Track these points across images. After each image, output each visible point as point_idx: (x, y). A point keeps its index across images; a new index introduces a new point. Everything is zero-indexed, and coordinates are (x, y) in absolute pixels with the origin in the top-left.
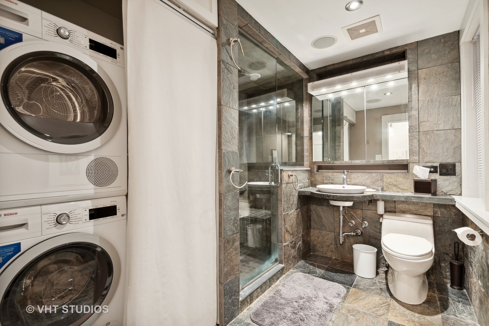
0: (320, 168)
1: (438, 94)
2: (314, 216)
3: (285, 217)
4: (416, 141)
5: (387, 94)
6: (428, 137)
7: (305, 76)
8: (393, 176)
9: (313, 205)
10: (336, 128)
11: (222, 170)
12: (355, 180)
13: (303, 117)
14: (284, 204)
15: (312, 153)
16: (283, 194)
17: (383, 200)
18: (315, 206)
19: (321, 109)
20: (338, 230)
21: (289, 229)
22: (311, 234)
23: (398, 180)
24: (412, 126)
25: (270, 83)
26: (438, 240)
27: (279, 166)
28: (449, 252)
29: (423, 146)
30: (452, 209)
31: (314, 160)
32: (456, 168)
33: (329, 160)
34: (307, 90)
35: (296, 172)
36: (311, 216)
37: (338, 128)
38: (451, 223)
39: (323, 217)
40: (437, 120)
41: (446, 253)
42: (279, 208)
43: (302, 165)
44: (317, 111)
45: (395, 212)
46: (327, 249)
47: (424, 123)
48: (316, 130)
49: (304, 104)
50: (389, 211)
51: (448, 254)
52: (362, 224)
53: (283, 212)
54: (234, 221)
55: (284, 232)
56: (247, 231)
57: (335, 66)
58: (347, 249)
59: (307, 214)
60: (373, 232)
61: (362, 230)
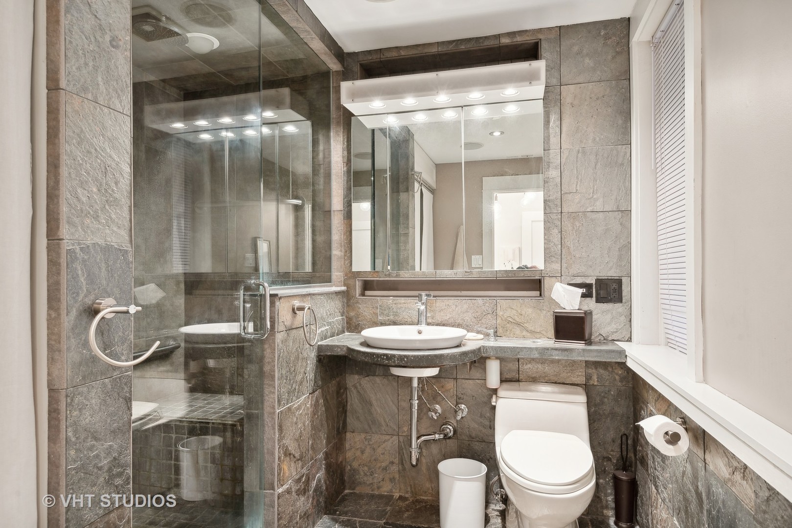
0: (367, 286)
1: (594, 139)
2: (353, 401)
3: (281, 420)
4: (555, 232)
5: (494, 134)
6: (578, 226)
7: (334, 65)
8: (515, 304)
9: (352, 376)
10: (399, 195)
11: (59, 309)
12: (442, 314)
13: (330, 163)
14: (279, 386)
15: (351, 251)
16: (278, 360)
17: (497, 358)
18: (356, 377)
19: (370, 151)
20: (406, 430)
21: (292, 447)
22: (347, 446)
23: (523, 313)
24: (549, 201)
25: (247, 69)
26: (594, 432)
27: (266, 285)
28: (611, 455)
29: (568, 242)
30: (616, 369)
31: (354, 269)
32: (624, 287)
33: (389, 268)
34: (339, 99)
35: (313, 299)
36: (347, 401)
37: (403, 196)
38: (616, 397)
39: (374, 402)
40: (591, 191)
41: (606, 458)
42: (266, 398)
43: (328, 280)
44: (360, 156)
45: (518, 381)
46: (381, 477)
47: (569, 197)
48: (359, 199)
49: (332, 134)
50: (508, 378)
51: (609, 459)
52: (456, 412)
53: (276, 406)
54: (110, 470)
55: (279, 458)
56: (177, 459)
57: (401, 51)
58: (425, 471)
59: (338, 398)
60: (476, 426)
61: (456, 425)
